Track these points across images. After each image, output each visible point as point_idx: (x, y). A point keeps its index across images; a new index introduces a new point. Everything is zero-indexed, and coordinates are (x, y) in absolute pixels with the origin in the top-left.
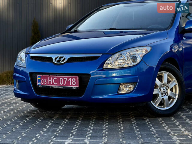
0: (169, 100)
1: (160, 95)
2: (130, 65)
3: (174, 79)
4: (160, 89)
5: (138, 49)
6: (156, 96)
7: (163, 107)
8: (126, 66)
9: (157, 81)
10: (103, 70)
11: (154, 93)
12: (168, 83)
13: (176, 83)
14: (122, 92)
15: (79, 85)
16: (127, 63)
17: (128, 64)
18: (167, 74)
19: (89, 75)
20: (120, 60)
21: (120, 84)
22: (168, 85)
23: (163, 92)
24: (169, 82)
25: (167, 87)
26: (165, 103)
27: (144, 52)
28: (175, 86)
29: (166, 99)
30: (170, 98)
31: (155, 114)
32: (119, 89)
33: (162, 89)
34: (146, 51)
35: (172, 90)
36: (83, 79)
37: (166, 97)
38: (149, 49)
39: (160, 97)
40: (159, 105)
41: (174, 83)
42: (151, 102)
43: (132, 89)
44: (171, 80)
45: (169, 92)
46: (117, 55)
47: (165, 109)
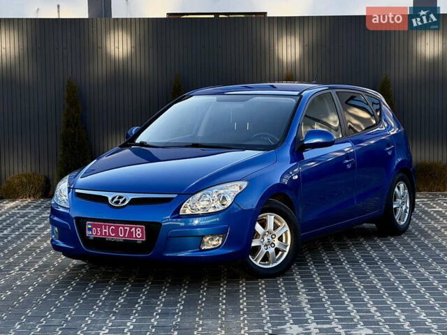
0: (277, 254)
1: (263, 247)
2: (218, 210)
3: (285, 223)
4: (263, 238)
5: (229, 185)
6: (257, 248)
7: (268, 264)
8: (211, 210)
9: (258, 227)
10: (180, 217)
11: (253, 245)
12: (274, 230)
13: (287, 228)
14: (206, 247)
15: (146, 237)
16: (213, 205)
17: (215, 207)
18: (273, 217)
19: (160, 224)
20: (202, 201)
21: (203, 236)
22: (274, 232)
23: (267, 243)
24: (276, 227)
25: (273, 236)
26: (270, 259)
27: (237, 190)
28: (286, 232)
29: (273, 253)
30: (277, 251)
31: (256, 274)
32: (202, 242)
33: (266, 238)
34: (240, 188)
35: (280, 239)
36: (152, 229)
37: (272, 250)
38: (244, 184)
39: (263, 250)
40: (261, 261)
41: (284, 228)
42: (250, 257)
43: (220, 242)
44: (279, 224)
45: (276, 242)
46: (198, 195)
47: (271, 266)
